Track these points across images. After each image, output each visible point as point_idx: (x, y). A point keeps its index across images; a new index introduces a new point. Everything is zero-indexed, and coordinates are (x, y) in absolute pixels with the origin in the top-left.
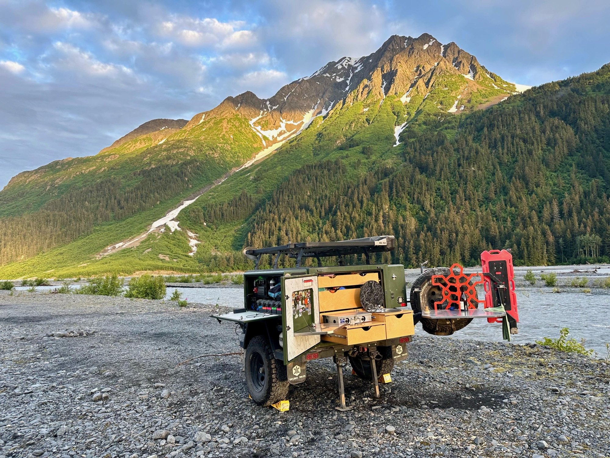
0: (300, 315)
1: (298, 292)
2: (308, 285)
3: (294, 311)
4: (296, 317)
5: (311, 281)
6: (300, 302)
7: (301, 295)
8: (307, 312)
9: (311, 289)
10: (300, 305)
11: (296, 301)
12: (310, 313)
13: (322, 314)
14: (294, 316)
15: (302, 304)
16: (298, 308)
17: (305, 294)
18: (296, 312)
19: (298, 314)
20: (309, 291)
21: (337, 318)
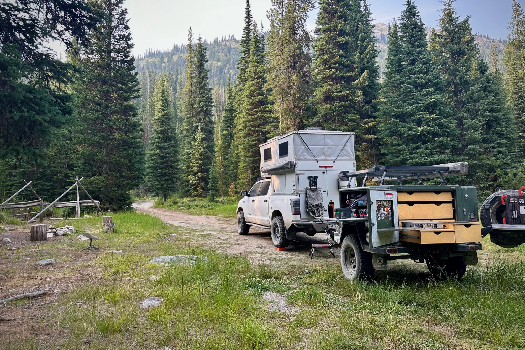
0: (382, 218)
1: (381, 201)
2: (389, 197)
3: (377, 214)
4: (379, 218)
5: (391, 194)
6: (382, 209)
7: (383, 204)
8: (388, 218)
9: (392, 201)
10: (382, 211)
11: (379, 208)
12: (390, 219)
13: (400, 221)
14: (377, 218)
15: (384, 210)
16: (380, 213)
17: (387, 204)
18: (379, 215)
19: (381, 217)
20: (390, 202)
21: (413, 224)
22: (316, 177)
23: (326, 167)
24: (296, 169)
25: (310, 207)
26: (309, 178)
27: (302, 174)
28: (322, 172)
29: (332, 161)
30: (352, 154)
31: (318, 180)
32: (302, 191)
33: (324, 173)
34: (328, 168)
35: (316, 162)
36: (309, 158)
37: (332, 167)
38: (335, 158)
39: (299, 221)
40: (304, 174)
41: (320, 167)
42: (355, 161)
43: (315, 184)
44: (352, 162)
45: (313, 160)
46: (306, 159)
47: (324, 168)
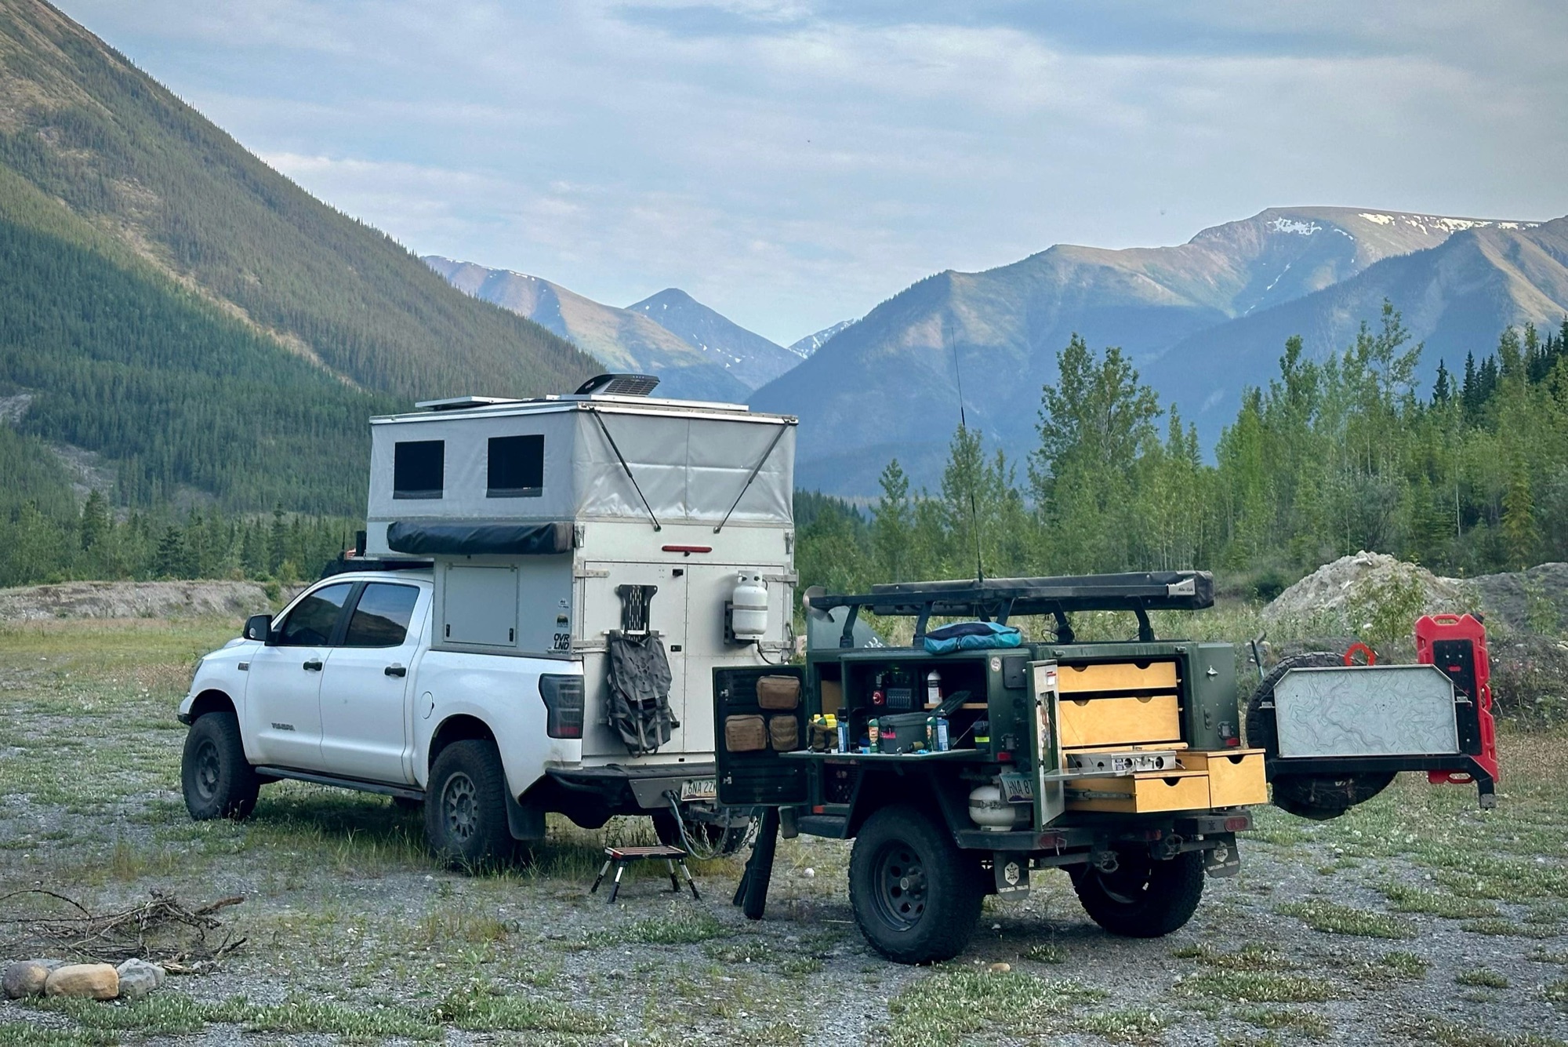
2: (1050, 683)
21: (1110, 758)
22: (648, 592)
23: (687, 551)
24: (579, 554)
25: (623, 711)
26: (623, 592)
27: (597, 575)
28: (670, 569)
29: (711, 529)
30: (783, 502)
31: (655, 603)
32: (595, 645)
33: (677, 573)
34: (694, 557)
35: (650, 528)
36: (626, 509)
37: (707, 550)
38: (719, 516)
39: (577, 764)
40: (605, 576)
41: (665, 549)
42: (791, 531)
43: (645, 618)
44: (780, 534)
45: (638, 520)
46: (614, 515)
47: (679, 557)
